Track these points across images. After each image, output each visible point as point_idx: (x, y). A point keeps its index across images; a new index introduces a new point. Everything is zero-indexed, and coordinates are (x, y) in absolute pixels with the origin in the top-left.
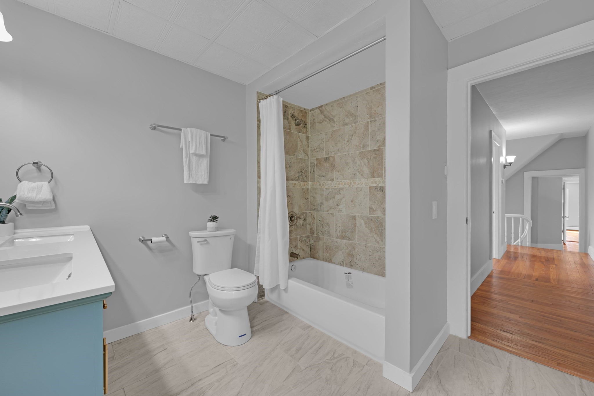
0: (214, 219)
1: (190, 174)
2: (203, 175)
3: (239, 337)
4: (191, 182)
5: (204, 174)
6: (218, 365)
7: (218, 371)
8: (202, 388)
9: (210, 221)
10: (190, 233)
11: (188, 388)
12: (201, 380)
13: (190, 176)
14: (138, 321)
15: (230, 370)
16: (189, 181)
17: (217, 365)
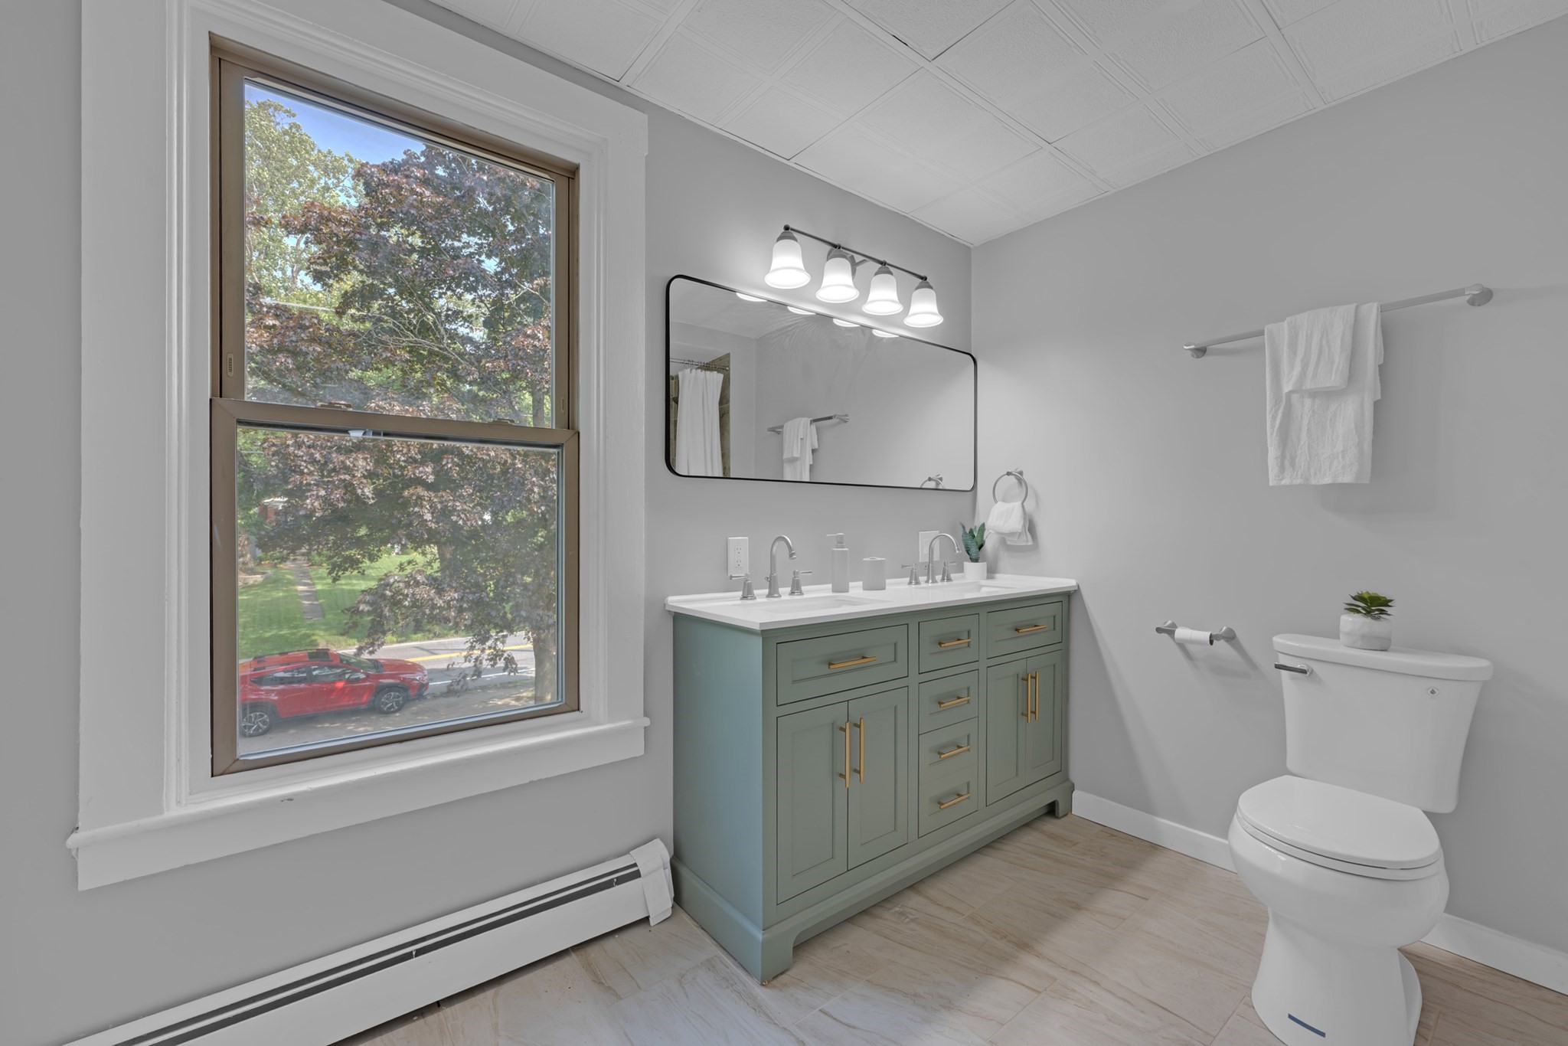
0: (1373, 605)
1: (1286, 458)
2: (1340, 456)
3: (1290, 1017)
4: (1286, 481)
5: (1343, 451)
6: (1162, 1007)
7: (1143, 1012)
8: (1074, 991)
9: (1353, 609)
10: (1276, 639)
11: (1063, 968)
12: (1096, 983)
13: (1287, 463)
14: (1163, 818)
15: (1163, 1038)
16: (1282, 480)
17: (1161, 1005)
